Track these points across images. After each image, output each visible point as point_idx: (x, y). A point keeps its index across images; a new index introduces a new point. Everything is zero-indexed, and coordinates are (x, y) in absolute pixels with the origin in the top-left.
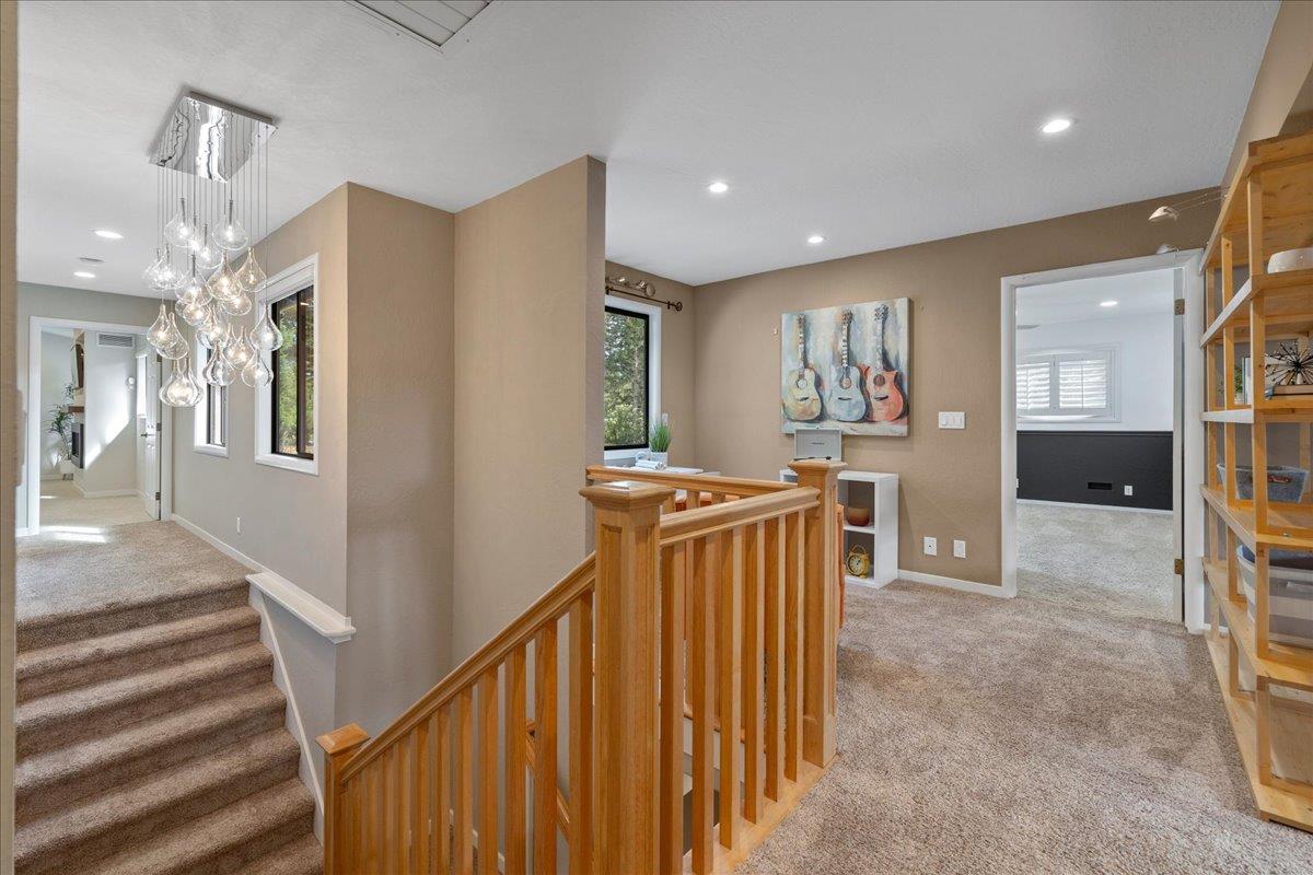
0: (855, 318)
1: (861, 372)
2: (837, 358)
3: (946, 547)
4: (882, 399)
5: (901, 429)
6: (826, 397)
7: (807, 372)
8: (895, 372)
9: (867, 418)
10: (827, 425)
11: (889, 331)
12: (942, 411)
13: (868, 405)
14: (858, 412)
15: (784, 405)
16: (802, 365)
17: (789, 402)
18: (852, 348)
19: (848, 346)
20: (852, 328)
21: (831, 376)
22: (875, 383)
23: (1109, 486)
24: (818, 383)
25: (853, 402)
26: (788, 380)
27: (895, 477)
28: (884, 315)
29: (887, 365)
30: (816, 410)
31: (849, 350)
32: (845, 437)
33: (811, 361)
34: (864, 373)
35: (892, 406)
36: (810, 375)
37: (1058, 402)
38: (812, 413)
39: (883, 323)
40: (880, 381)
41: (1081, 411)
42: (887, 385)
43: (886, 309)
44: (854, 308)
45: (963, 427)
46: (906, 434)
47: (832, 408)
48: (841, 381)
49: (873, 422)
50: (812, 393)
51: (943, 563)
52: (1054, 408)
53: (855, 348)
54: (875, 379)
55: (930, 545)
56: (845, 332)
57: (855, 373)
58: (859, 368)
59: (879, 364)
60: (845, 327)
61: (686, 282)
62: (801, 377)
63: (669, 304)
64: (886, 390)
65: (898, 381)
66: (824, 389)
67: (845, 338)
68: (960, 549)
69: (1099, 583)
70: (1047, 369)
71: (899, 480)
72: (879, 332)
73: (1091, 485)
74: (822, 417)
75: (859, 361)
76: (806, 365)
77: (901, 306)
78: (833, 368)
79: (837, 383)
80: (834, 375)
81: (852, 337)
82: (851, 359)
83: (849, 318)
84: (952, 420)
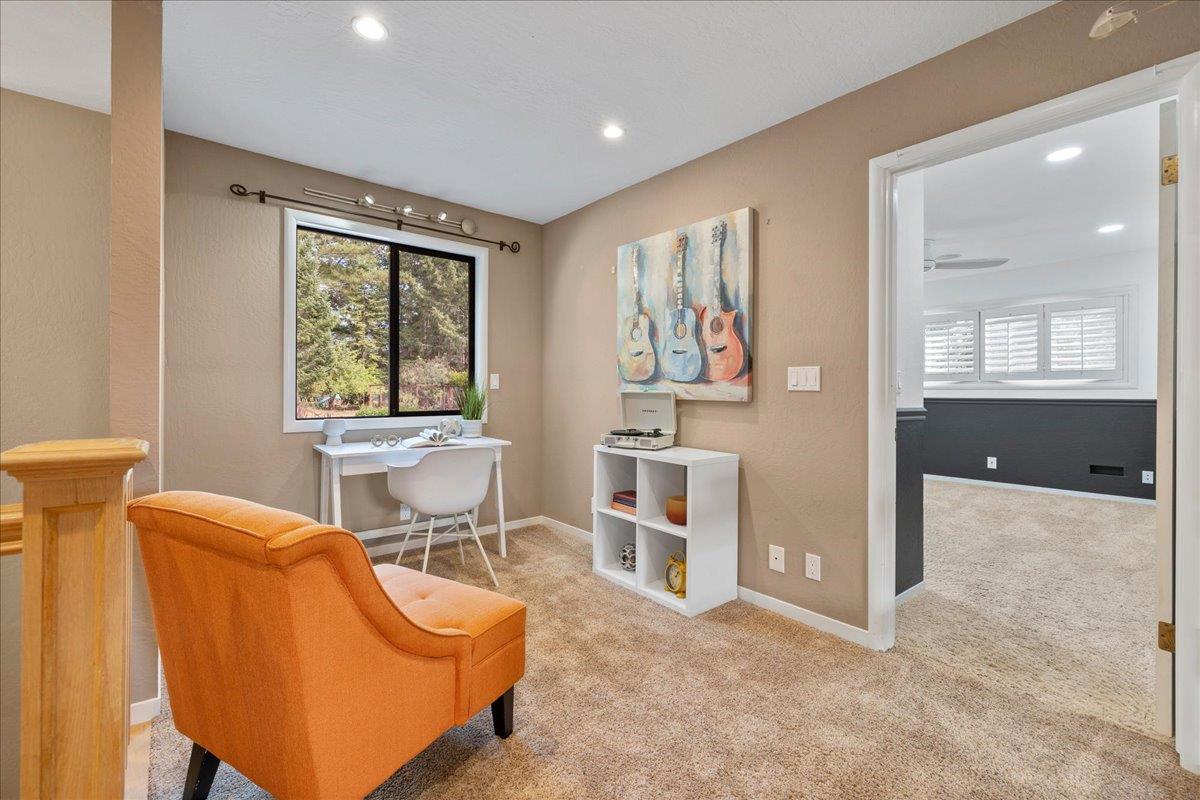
0: (691, 243)
1: (697, 316)
2: (671, 300)
3: (796, 564)
4: (719, 350)
5: (741, 391)
6: (660, 350)
7: (642, 317)
8: (734, 313)
9: (703, 378)
10: (662, 387)
11: (728, 257)
12: (793, 365)
13: (705, 359)
14: (693, 370)
15: (619, 361)
16: (636, 310)
17: (624, 358)
18: (688, 284)
19: (684, 281)
20: (688, 257)
21: (665, 325)
22: (712, 330)
23: (1120, 471)
24: (653, 333)
25: (688, 355)
26: (623, 330)
27: (736, 457)
28: (722, 235)
29: (726, 306)
30: (650, 368)
31: (684, 286)
32: (679, 403)
33: (646, 305)
34: (700, 316)
35: (731, 359)
36: (644, 322)
37: (1049, 363)
38: (647, 372)
39: (722, 245)
40: (718, 326)
41: (1081, 373)
42: (726, 331)
43: (724, 226)
44: (689, 230)
45: (817, 388)
46: (745, 399)
47: (667, 365)
48: (675, 329)
49: (709, 382)
50: (647, 347)
51: (792, 587)
52: (1044, 370)
53: (691, 285)
54: (712, 324)
55: (777, 559)
56: (680, 263)
57: (690, 316)
58: (695, 310)
59: (716, 302)
60: (680, 256)
61: (531, 220)
62: (636, 325)
63: (502, 245)
64: (725, 338)
65: (738, 324)
66: (657, 341)
67: (680, 271)
68: (814, 566)
69: (1046, 630)
70: (1035, 323)
71: (740, 462)
72: (717, 258)
73: (1094, 469)
74: (655, 378)
75: (695, 300)
76: (641, 311)
77: (742, 217)
78: (667, 311)
79: (671, 332)
80: (669, 322)
81: (688, 269)
82: (687, 301)
83: (684, 242)
84: (804, 378)
